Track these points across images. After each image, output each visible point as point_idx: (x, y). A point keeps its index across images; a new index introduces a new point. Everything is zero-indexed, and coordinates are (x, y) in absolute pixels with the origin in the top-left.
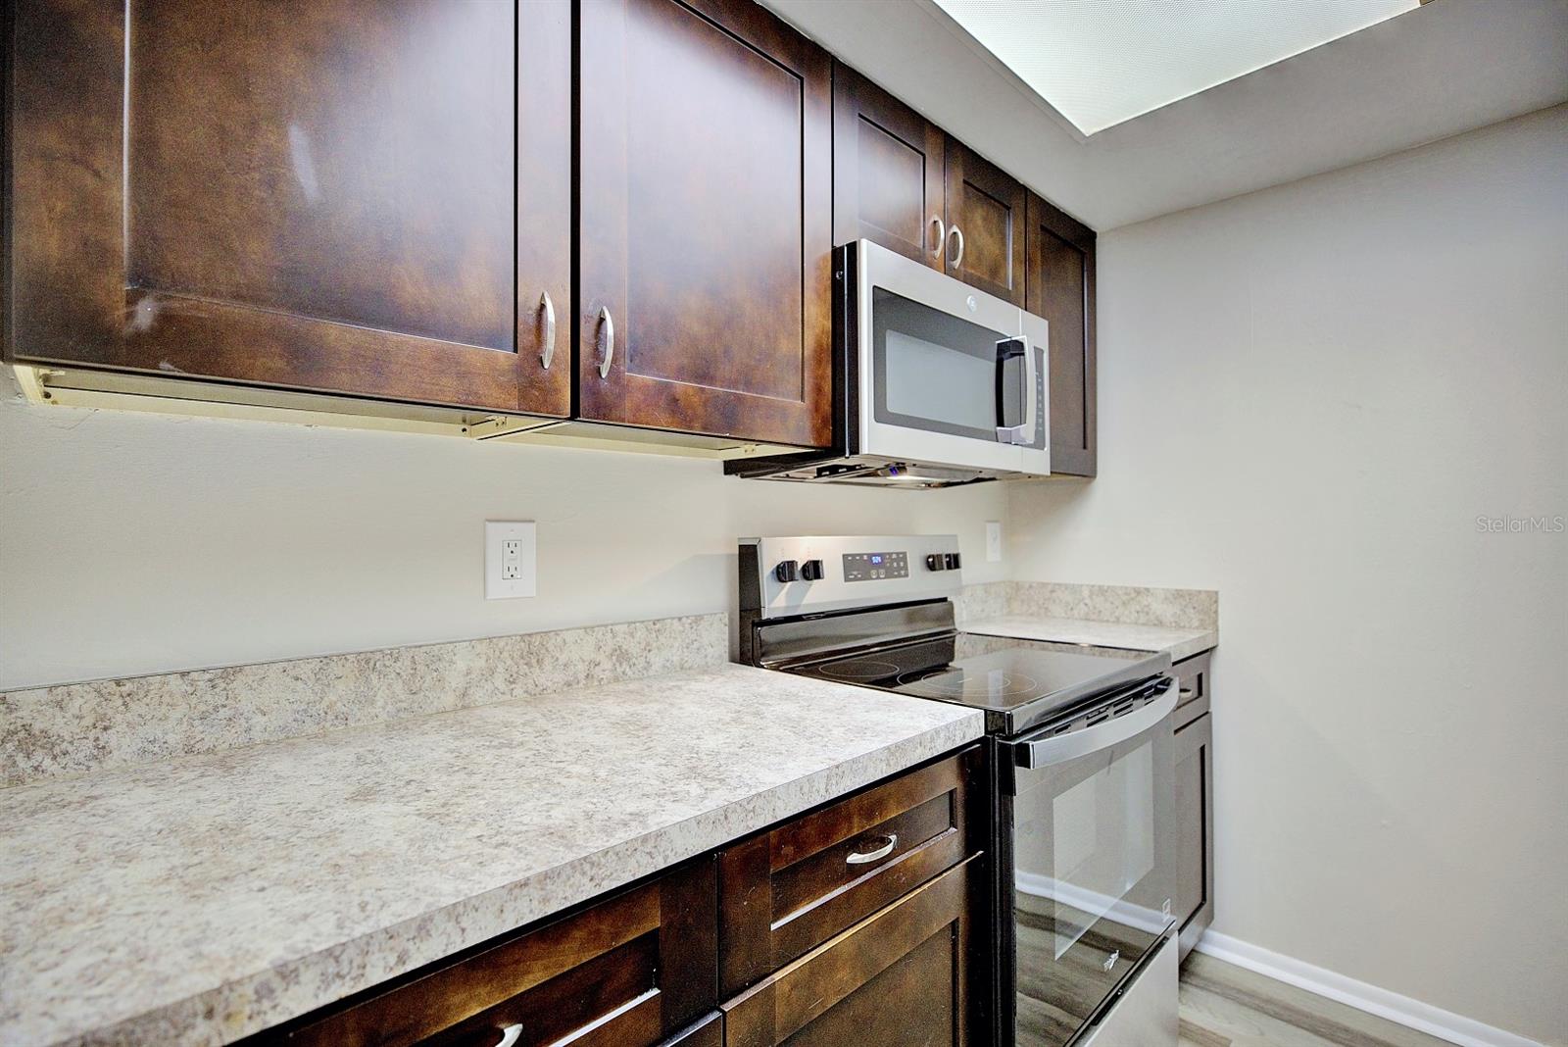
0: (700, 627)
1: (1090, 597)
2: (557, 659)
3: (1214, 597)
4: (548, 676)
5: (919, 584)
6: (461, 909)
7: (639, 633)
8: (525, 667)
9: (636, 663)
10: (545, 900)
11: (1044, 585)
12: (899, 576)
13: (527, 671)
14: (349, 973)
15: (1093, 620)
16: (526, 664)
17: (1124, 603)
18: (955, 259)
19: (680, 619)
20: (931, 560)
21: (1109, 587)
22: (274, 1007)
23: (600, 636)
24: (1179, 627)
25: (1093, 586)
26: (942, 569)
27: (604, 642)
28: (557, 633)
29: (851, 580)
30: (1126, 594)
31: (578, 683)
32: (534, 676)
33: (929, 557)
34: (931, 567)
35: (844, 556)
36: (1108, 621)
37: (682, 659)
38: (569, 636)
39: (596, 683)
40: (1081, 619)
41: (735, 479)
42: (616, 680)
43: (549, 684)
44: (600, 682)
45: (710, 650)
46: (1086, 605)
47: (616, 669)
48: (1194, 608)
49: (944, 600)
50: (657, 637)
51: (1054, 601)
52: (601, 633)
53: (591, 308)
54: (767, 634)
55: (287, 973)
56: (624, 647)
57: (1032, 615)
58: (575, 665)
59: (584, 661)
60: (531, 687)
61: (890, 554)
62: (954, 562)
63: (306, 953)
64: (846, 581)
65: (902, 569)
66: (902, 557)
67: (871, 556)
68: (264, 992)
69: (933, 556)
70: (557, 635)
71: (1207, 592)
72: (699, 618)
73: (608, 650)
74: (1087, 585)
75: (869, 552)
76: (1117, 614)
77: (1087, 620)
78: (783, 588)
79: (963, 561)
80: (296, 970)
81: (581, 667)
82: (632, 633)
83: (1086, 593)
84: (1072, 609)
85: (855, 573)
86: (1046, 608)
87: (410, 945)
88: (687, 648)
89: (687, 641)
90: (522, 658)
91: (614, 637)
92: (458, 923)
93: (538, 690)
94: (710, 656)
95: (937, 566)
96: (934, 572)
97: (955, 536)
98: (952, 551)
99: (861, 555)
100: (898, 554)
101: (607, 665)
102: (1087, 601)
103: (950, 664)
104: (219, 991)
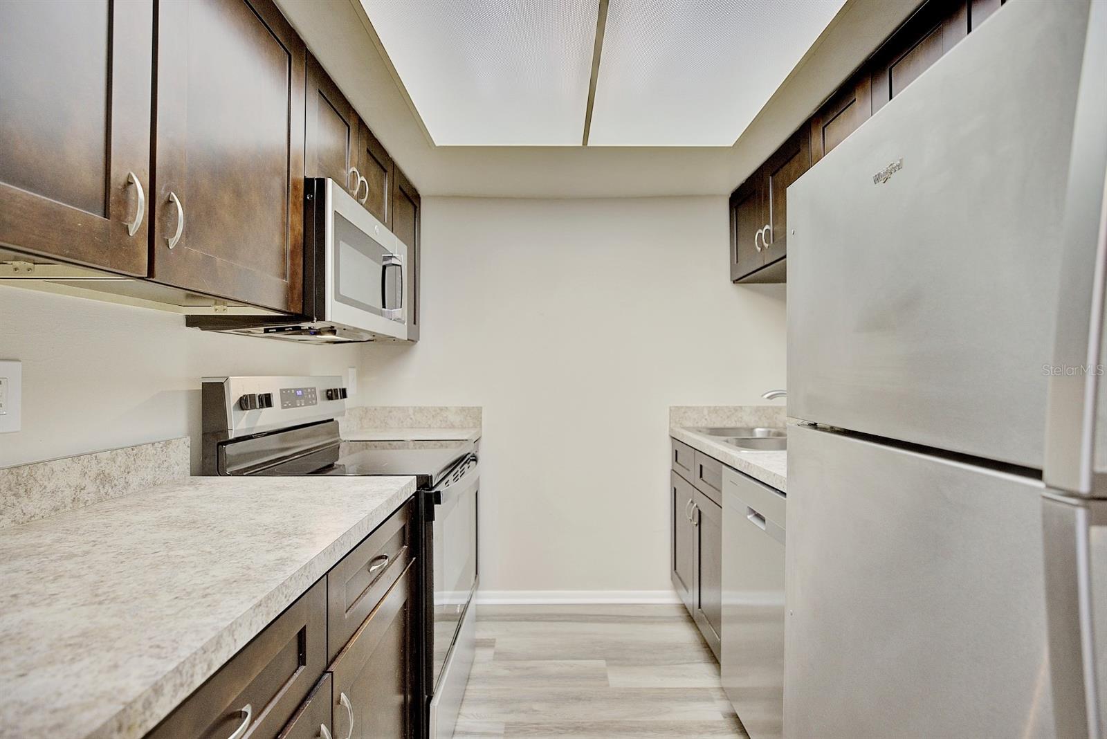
0: (169, 450)
1: (414, 414)
2: (45, 487)
3: (480, 409)
4: (35, 505)
5: (321, 410)
6: (234, 627)
7: (120, 458)
8: (12, 498)
9: (117, 483)
10: (268, 614)
11: (384, 408)
12: (312, 404)
13: (15, 502)
14: (186, 681)
15: (416, 428)
16: (14, 495)
17: (433, 416)
18: (363, 198)
19: (153, 444)
20: (330, 392)
21: (425, 407)
22: (151, 715)
23: (85, 463)
24: (463, 428)
25: (415, 407)
26: (338, 399)
27: (89, 469)
28: (45, 463)
29: (286, 408)
30: (435, 411)
31: (65, 506)
32: (22, 505)
33: (328, 391)
34: (330, 398)
35: (281, 390)
36: (424, 428)
37: (155, 477)
38: (57, 466)
39: (82, 505)
40: (408, 428)
41: (196, 331)
42: (100, 500)
43: (37, 511)
44: (85, 503)
45: (177, 467)
46: (411, 419)
47: (100, 492)
48: (470, 416)
49: (332, 420)
50: (134, 460)
51: (391, 418)
52: (86, 460)
53: (163, 192)
54: (229, 449)
55: (157, 690)
56: (107, 471)
57: (376, 428)
58: (63, 491)
59: (70, 487)
60: (19, 516)
61: (307, 389)
62: (344, 393)
63: (165, 673)
64: (282, 408)
65: (313, 399)
66: (313, 390)
67: (296, 390)
68: (148, 705)
69: (331, 390)
70: (46, 465)
71: (477, 407)
72: (168, 443)
73: (93, 474)
74: (412, 407)
75: (295, 387)
76: (429, 423)
77: (412, 428)
78: (244, 414)
79: (348, 393)
80: (162, 685)
81: (68, 492)
82: (114, 459)
83: (411, 412)
84: (402, 422)
85: (287, 402)
86: (386, 423)
87: (213, 656)
88: (159, 467)
89: (159, 462)
90: (11, 490)
91: (99, 463)
92: (233, 636)
93: (26, 518)
94: (176, 473)
95: (334, 397)
96: (331, 401)
97: (341, 376)
98: (341, 387)
99: (291, 390)
100: (311, 389)
101: (91, 488)
102: (412, 417)
103: (335, 463)
104: (124, 710)
